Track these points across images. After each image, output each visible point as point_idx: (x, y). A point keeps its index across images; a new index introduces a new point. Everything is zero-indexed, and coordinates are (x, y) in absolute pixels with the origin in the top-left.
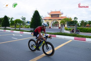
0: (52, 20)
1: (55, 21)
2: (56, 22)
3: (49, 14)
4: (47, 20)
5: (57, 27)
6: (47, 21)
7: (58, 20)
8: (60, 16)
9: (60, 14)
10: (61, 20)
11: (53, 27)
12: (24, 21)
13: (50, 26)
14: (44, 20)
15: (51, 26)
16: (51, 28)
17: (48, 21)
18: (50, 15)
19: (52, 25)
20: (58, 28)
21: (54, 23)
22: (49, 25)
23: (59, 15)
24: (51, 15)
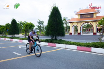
0: (82, 22)
1: (86, 24)
2: (88, 26)
3: (76, 13)
4: (73, 22)
5: (89, 32)
6: (74, 24)
7: (92, 21)
8: (95, 16)
9: (95, 13)
10: (96, 22)
11: (84, 33)
12: (42, 26)
13: (79, 31)
14: (70, 23)
15: (81, 31)
16: (81, 34)
17: (76, 24)
18: (79, 15)
19: (83, 30)
20: (92, 34)
21: (86, 27)
22: (77, 31)
23: (93, 14)
24: (81, 15)
